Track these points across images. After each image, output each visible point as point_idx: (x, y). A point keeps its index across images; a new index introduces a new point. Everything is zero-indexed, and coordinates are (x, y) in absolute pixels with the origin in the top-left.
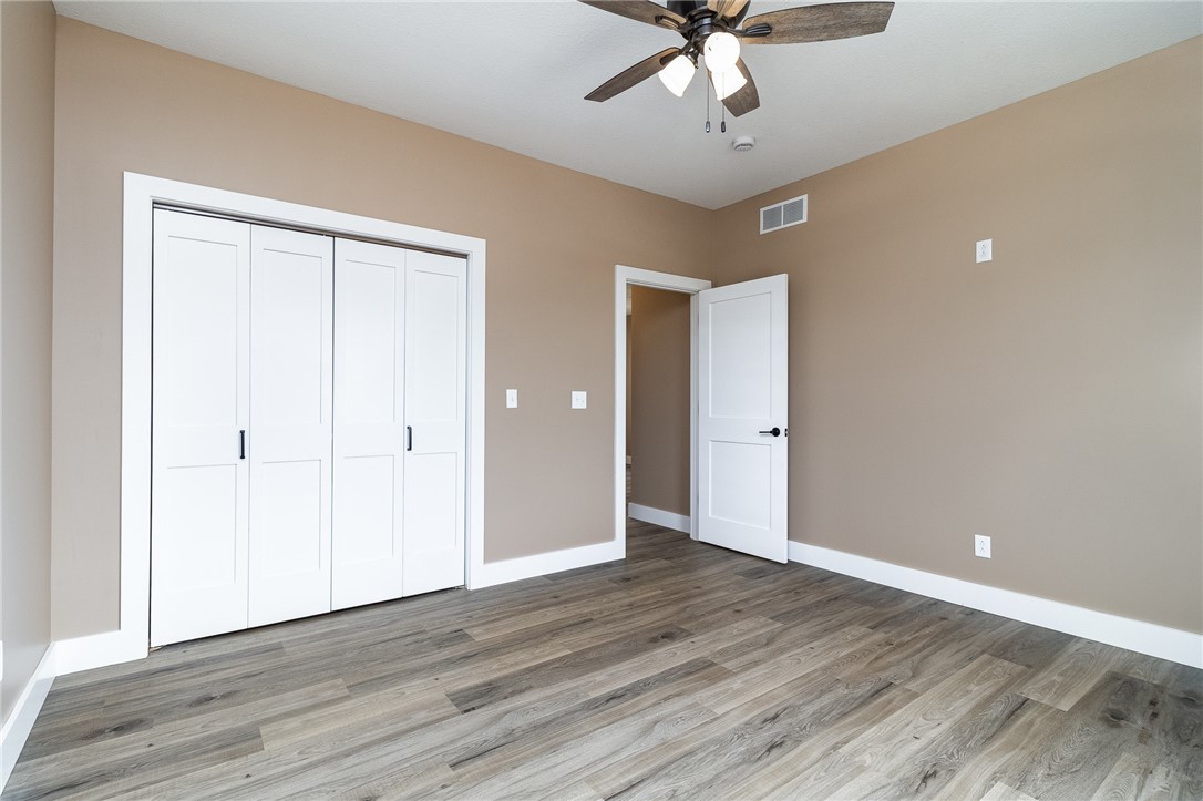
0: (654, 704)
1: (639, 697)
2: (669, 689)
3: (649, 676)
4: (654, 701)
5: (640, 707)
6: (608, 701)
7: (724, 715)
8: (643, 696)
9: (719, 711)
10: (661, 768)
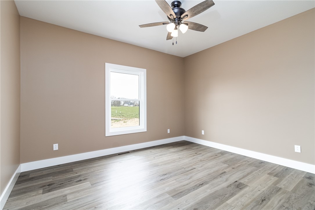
0: (190, 183)
1: (195, 184)
2: (187, 187)
3: (194, 192)
4: (191, 184)
5: (194, 182)
6: (203, 184)
7: (173, 180)
8: (194, 185)
9: (174, 181)
10: (187, 172)
